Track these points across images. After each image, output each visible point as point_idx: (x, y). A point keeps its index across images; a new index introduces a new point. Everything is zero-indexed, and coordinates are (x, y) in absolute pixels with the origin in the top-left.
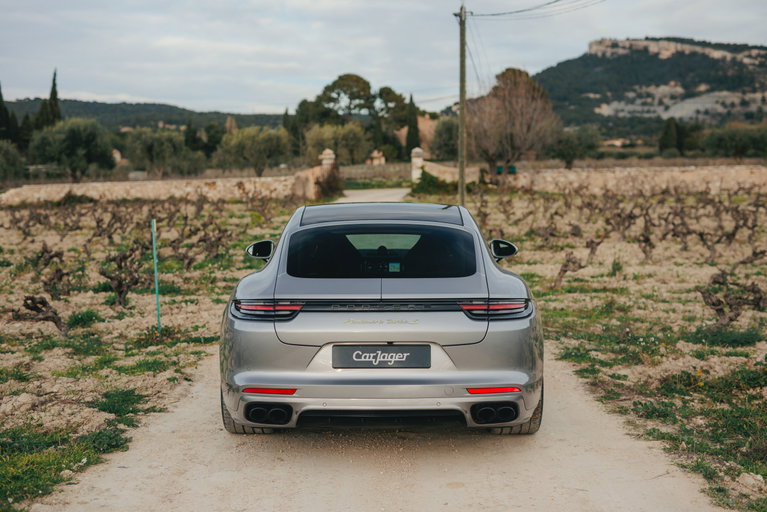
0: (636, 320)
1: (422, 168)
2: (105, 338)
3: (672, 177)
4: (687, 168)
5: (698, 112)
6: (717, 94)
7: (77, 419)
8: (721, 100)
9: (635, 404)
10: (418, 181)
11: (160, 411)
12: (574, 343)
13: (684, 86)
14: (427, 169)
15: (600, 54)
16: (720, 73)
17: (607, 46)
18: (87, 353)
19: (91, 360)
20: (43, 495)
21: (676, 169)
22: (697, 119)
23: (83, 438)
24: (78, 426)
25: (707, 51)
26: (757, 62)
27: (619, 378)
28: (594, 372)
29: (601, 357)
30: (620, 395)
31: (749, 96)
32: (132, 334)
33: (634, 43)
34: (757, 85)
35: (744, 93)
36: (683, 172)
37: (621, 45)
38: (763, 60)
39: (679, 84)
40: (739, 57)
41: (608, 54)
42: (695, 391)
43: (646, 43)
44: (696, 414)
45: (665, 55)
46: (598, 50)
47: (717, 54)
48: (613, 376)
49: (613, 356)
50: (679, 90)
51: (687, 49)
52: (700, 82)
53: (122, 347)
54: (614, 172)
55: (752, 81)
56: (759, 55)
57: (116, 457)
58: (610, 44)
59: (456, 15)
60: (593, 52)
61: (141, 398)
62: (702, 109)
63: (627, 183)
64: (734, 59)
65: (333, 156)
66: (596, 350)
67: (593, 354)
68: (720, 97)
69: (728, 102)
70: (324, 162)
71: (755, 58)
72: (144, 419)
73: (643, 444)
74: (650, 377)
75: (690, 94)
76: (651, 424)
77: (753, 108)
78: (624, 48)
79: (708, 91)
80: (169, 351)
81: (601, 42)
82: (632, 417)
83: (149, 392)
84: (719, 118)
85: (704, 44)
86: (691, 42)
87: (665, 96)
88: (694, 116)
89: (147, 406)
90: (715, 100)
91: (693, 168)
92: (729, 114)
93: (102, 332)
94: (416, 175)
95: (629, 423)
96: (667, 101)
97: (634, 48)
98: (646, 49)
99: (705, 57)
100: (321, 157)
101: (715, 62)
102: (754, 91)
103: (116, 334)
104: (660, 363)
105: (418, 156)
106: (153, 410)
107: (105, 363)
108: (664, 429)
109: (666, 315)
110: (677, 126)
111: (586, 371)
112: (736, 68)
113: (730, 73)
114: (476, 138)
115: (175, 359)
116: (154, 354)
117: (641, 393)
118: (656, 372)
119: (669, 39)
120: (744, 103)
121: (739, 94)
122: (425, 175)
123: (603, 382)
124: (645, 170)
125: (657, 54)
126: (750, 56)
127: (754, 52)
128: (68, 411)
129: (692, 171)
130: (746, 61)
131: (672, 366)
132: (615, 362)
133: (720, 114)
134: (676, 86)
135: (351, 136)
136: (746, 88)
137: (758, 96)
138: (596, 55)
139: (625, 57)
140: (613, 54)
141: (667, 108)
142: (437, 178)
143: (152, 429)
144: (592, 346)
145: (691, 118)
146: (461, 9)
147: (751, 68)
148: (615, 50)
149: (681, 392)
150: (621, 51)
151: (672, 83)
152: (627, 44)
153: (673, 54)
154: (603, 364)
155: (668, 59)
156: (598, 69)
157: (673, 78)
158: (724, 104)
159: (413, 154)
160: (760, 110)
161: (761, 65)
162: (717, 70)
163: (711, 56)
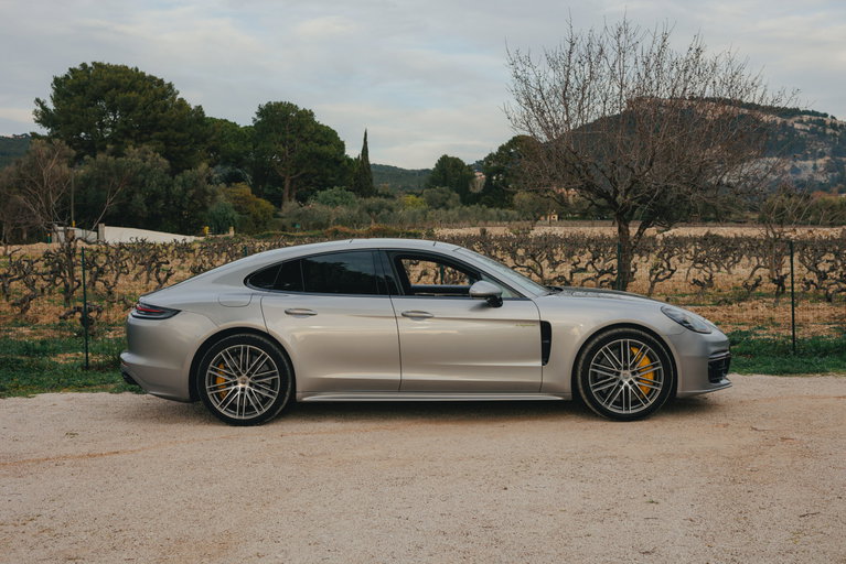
6: (767, 159)
16: (771, 138)
25: (757, 114)
26: (808, 128)
31: (799, 164)
33: (677, 102)
34: (809, 153)
37: (663, 103)
38: (815, 126)
40: (790, 122)
43: (690, 103)
45: (711, 117)
47: (767, 118)
51: (736, 111)
55: (803, 147)
56: (810, 121)
58: (652, 101)
64: (784, 124)
68: (769, 163)
71: (807, 124)
77: (804, 176)
78: (665, 107)
85: (753, 107)
86: (738, 104)
90: (764, 166)
98: (691, 110)
99: (754, 120)
101: (765, 126)
102: (806, 158)
112: (787, 133)
113: (780, 138)
119: (715, 100)
120: (795, 171)
121: (791, 161)
125: (704, 114)
126: (801, 122)
127: (806, 118)
130: (797, 126)
136: (797, 155)
137: (810, 163)
147: (802, 133)
152: (671, 103)
153: (720, 117)
155: (715, 121)
160: (811, 178)
161: (813, 131)
162: (767, 135)
163: (760, 119)
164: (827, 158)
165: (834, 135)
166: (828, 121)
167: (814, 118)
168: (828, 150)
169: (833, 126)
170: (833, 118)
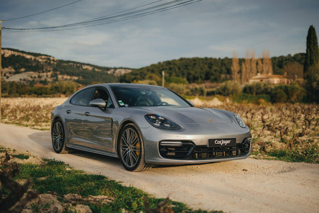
5: (21, 79)
6: (28, 72)
8: (30, 75)
13: (15, 69)
16: (30, 64)
22: (20, 82)
25: (24, 55)
26: (44, 61)
31: (41, 74)
34: (44, 70)
35: (39, 72)
38: (47, 60)
39: (13, 68)
40: (37, 58)
45: (7, 55)
47: (28, 57)
50: (13, 70)
51: (16, 54)
52: (21, 68)
55: (42, 68)
62: (22, 78)
64: (35, 59)
68: (30, 74)
69: (33, 76)
71: (44, 59)
75: (17, 72)
77: (43, 79)
79: (25, 71)
84: (29, 83)
85: (23, 52)
87: (7, 73)
88: (19, 81)
90: (28, 75)
92: (33, 81)
96: (7, 75)
99: (23, 57)
101: (27, 59)
102: (43, 72)
112: (36, 63)
113: (34, 64)
119: (8, 49)
120: (39, 77)
121: (37, 73)
125: (3, 55)
126: (41, 58)
127: (43, 57)
130: (40, 60)
133: (30, 81)
134: (11, 68)
136: (40, 71)
137: (45, 74)
141: (8, 77)
145: (18, 82)
147: (42, 63)
151: (10, 67)
153: (10, 55)
155: (8, 57)
157: (10, 65)
158: (31, 77)
160: (46, 80)
161: (46, 62)
162: (28, 63)
163: (26, 57)
164: (51, 72)
165: (54, 64)
166: (52, 58)
167: (46, 57)
168: (51, 69)
169: (54, 60)
170: (53, 57)
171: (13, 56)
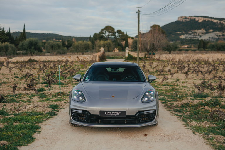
0: (179, 92)
1: (128, 53)
2: (47, 94)
3: (199, 56)
4: (203, 54)
5: (210, 38)
6: (215, 32)
7: (45, 110)
8: (216, 34)
9: (174, 109)
10: (127, 57)
11: (63, 109)
12: (163, 97)
13: (206, 30)
14: (130, 53)
15: (181, 21)
16: (216, 26)
17: (183, 18)
18: (43, 97)
19: (44, 99)
20: (40, 123)
21: (200, 54)
22: (209, 40)
23: (47, 113)
24: (45, 111)
25: (213, 20)
27: (172, 104)
28: (166, 102)
29: (169, 100)
30: (170, 107)
32: (53, 93)
33: (191, 17)
35: (223, 32)
36: (202, 55)
37: (187, 18)
39: (204, 29)
40: (222, 22)
41: (184, 21)
42: (189, 107)
43: (194, 18)
44: (188, 111)
45: (200, 21)
46: (181, 19)
47: (215, 21)
48: (170, 104)
49: (171, 100)
50: (204, 31)
51: (207, 19)
52: (210, 29)
53: (51, 96)
54: (182, 55)
57: (55, 117)
58: (184, 18)
59: (137, 12)
60: (179, 20)
61: (58, 106)
62: (211, 37)
63: (186, 58)
64: (220, 23)
65: (104, 49)
66: (167, 98)
67: (167, 99)
68: (216, 33)
69: (219, 35)
70: (101, 51)
72: (60, 110)
73: (173, 116)
74: (179, 104)
75: (207, 32)
76: (176, 113)
78: (188, 19)
79: (213, 32)
80: (63, 97)
81: (181, 17)
82: (172, 112)
83: (60, 105)
84: (216, 40)
85: (212, 18)
86: (208, 17)
87: (200, 33)
88: (209, 39)
89: (60, 108)
90: (215, 34)
91: (205, 54)
92: (219, 38)
93: (46, 93)
94: (127, 55)
95: (171, 113)
96: (201, 34)
97: (191, 19)
98: (195, 19)
99: (212, 22)
100: (100, 50)
101: (215, 23)
103: (49, 93)
104: (182, 101)
105: (127, 50)
106: (61, 109)
107: (48, 100)
108: (179, 114)
109: (187, 91)
110: (203, 42)
111: (164, 102)
112: (221, 25)
113: (219, 26)
114: (144, 45)
115: (65, 99)
116: (59, 98)
117: (176, 107)
118: (180, 103)
119: (201, 16)
120: (223, 35)
121: (222, 33)
122: (129, 55)
123: (167, 105)
124: (191, 55)
125: (198, 21)
128: (42, 108)
129: (205, 55)
130: (224, 23)
131: (185, 101)
132: (172, 101)
133: (216, 38)
134: (203, 30)
135: (109, 44)
136: (224, 31)
138: (180, 21)
139: (189, 21)
140: (185, 21)
141: (201, 36)
142: (132, 56)
143: (62, 112)
144: (167, 97)
145: (208, 39)
146: (138, 11)
148: (186, 19)
149: (186, 107)
150: (187, 20)
151: (202, 29)
152: (189, 18)
153: (203, 21)
154: (169, 101)
155: (201, 22)
156: (181, 25)
157: (202, 28)
158: (217, 36)
159: (126, 49)
162: (215, 26)
163: (214, 21)
171: (205, 21)
